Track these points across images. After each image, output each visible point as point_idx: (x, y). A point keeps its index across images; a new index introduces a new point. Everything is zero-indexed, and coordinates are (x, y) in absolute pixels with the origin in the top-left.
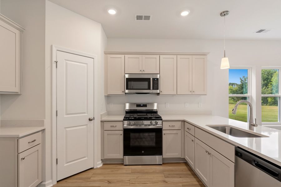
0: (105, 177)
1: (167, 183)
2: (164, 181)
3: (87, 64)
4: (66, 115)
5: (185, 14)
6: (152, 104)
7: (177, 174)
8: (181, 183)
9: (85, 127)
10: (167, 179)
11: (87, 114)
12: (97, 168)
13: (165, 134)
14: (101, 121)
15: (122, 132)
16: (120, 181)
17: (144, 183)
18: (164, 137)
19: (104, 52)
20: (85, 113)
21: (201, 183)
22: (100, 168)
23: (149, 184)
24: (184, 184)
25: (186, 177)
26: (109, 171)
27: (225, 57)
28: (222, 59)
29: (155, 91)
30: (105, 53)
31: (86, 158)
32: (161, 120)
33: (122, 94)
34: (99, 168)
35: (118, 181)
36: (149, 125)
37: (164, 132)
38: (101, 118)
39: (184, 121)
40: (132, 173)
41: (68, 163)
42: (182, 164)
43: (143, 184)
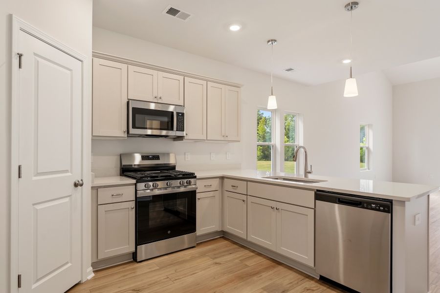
0: (119, 287)
1: (221, 264)
2: (216, 263)
3: (70, 70)
4: (35, 176)
5: (235, 28)
6: (167, 155)
7: (225, 252)
8: (237, 258)
9: (67, 200)
10: (217, 260)
11: (72, 173)
12: (88, 281)
13: (199, 199)
14: (92, 187)
15: (133, 204)
16: (154, 283)
17: (192, 273)
18: (198, 203)
19: (93, 52)
20: (67, 171)
21: (257, 253)
22: (94, 279)
23: (200, 273)
24: (241, 259)
25: (237, 252)
26: (119, 278)
27: (272, 95)
28: (270, 97)
29: (179, 134)
30: (94, 54)
31: (69, 265)
32: (195, 177)
33: (123, 136)
34: (90, 280)
35: (150, 285)
36: (179, 187)
37: (198, 196)
38: (93, 182)
39: (222, 178)
40: (161, 268)
41: (38, 280)
42: (219, 239)
43: (191, 275)
